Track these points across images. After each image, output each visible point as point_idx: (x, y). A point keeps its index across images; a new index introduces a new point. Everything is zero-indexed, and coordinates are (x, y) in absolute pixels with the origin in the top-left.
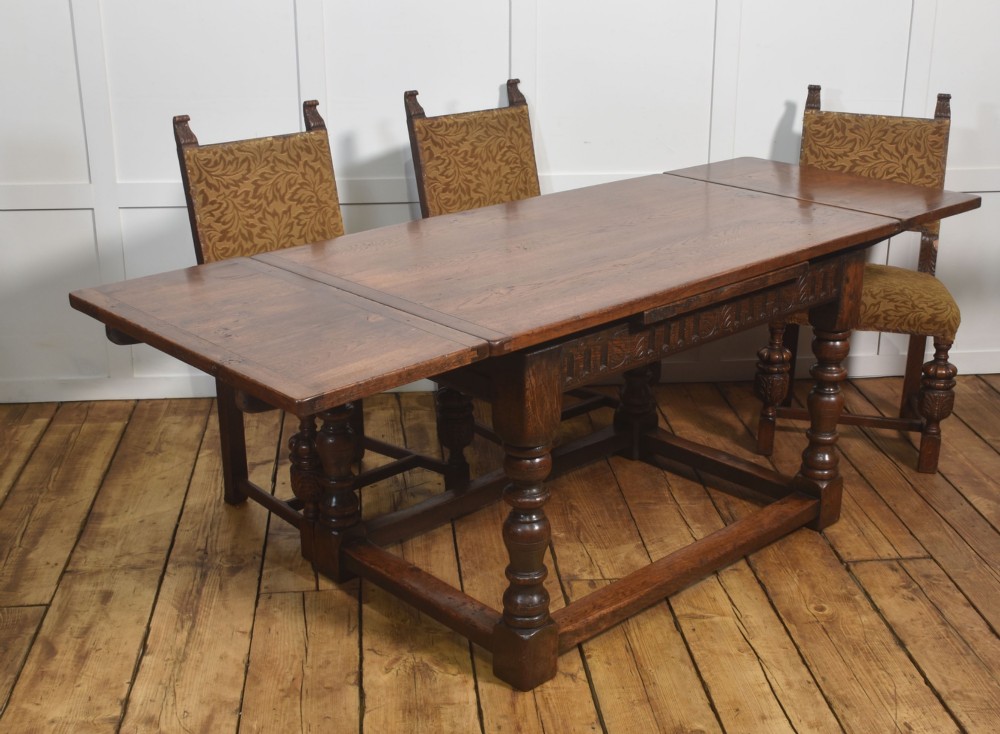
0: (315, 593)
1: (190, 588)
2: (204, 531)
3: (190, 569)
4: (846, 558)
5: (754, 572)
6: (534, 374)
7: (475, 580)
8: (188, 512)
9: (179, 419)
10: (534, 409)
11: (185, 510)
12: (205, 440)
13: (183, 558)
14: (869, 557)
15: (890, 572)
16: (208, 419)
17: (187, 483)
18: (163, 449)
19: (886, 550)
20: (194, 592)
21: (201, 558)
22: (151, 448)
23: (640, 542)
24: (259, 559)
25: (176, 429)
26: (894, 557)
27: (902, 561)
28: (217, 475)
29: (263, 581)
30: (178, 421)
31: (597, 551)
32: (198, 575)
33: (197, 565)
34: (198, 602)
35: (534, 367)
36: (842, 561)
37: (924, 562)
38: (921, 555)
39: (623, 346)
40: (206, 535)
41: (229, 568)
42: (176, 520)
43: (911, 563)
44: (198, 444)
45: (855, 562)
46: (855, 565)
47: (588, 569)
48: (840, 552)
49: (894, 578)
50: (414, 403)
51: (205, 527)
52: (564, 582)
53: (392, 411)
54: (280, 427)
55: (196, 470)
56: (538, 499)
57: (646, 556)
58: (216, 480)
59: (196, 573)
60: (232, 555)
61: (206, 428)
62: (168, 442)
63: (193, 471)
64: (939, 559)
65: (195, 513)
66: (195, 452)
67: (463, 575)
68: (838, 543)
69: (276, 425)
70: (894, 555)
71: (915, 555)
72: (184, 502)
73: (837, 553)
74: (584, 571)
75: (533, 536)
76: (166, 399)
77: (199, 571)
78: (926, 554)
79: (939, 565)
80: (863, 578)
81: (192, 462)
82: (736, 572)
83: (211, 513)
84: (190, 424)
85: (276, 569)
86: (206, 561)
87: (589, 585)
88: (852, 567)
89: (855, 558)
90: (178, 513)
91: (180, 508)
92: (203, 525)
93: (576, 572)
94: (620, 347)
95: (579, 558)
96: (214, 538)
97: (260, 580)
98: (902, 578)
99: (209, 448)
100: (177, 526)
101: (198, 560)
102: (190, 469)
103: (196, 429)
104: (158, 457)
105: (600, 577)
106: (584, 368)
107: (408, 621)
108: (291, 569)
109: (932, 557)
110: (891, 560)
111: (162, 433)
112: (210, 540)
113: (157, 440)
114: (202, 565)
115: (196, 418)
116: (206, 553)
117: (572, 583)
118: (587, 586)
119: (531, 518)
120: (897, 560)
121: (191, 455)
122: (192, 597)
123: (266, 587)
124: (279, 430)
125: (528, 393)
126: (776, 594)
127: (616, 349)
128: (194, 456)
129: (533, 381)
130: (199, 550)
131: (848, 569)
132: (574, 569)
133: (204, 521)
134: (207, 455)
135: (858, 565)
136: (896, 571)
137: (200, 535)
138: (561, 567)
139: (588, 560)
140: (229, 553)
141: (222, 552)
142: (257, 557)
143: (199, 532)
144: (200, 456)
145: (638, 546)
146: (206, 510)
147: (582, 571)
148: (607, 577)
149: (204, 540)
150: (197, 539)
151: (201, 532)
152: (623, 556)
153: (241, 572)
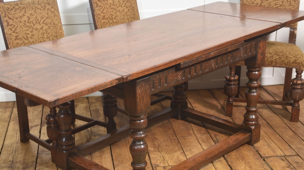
2: (12, 154)
3: (6, 169)
4: (263, 156)
5: (227, 161)
11: (4, 146)
12: (12, 118)
14: (272, 155)
15: (281, 161)
16: (13, 110)
17: (4, 135)
19: (279, 153)
23: (182, 151)
26: (282, 155)
27: (286, 157)
28: (17, 131)
31: (166, 155)
33: (9, 167)
36: (261, 157)
37: (295, 157)
38: (294, 154)
39: (173, 76)
41: (22, 168)
43: (290, 157)
44: (9, 120)
45: (267, 157)
46: (267, 158)
47: (163, 162)
48: (260, 153)
49: (283, 164)
50: (94, 101)
51: (12, 152)
52: (153, 167)
53: (85, 104)
55: (9, 130)
56: (143, 136)
57: (185, 156)
58: (17, 133)
60: (24, 162)
61: (12, 113)
64: (301, 156)
65: (8, 147)
66: (8, 123)
67: (115, 166)
68: (259, 150)
69: (40, 111)
70: (283, 154)
71: (291, 154)
72: (4, 143)
73: (259, 154)
74: (161, 163)
75: (141, 150)
78: (296, 154)
79: (302, 158)
80: (270, 163)
81: (6, 127)
82: (220, 162)
83: (15, 146)
84: (5, 112)
85: (41, 167)
86: (13, 165)
88: (266, 159)
89: (267, 155)
90: (1, 147)
91: (2, 145)
92: (11, 152)
93: (158, 163)
95: (159, 157)
96: (16, 156)
98: (287, 163)
99: (14, 121)
100: (1, 152)
101: (10, 165)
102: (6, 130)
103: (8, 113)
105: (167, 165)
106: (159, 85)
108: (47, 167)
109: (298, 155)
110: (282, 156)
112: (14, 157)
114: (11, 167)
115: (8, 109)
116: (13, 162)
117: (157, 167)
118: (162, 169)
120: (284, 156)
121: (6, 124)
124: (42, 113)
125: (138, 95)
127: (170, 78)
128: (7, 125)
129: (139, 91)
130: (10, 161)
131: (264, 160)
132: (157, 162)
133: (12, 150)
134: (13, 124)
135: (268, 158)
136: (284, 160)
137: (10, 155)
138: (152, 162)
139: (163, 159)
140: (22, 162)
141: (19, 161)
142: (34, 163)
143: (10, 154)
144: (10, 124)
145: (181, 153)
146: (13, 145)
147: (160, 163)
148: (170, 165)
149: (12, 157)
150: (9, 157)
151: (11, 154)
152: (176, 157)
153: (27, 169)
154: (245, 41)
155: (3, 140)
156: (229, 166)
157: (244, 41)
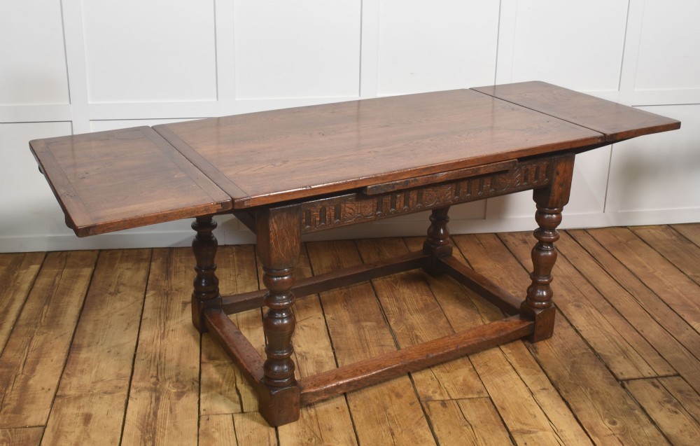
0: (241, 414)
1: (149, 411)
2: (154, 360)
3: (147, 394)
4: (621, 377)
5: (558, 390)
6: (276, 222)
7: (357, 402)
8: (141, 344)
9: (130, 265)
10: (276, 245)
11: (140, 342)
12: (149, 282)
13: (142, 384)
14: (635, 376)
15: (653, 389)
16: (150, 265)
17: (139, 318)
18: (121, 290)
19: (647, 371)
20: (151, 414)
21: (155, 384)
22: (112, 290)
23: (471, 367)
24: (197, 384)
25: (128, 274)
26: (653, 376)
27: (660, 379)
28: (160, 312)
29: (201, 404)
30: (130, 267)
31: (442, 375)
32: (153, 400)
33: (151, 389)
34: (155, 424)
35: (276, 217)
36: (617, 380)
37: (675, 379)
38: (671, 373)
40: (156, 363)
41: (175, 393)
42: (133, 350)
43: (666, 379)
44: (145, 286)
45: (628, 380)
46: (628, 383)
47: (439, 392)
48: (614, 372)
49: (658, 394)
51: (155, 357)
52: (422, 403)
55: (145, 307)
56: (286, 303)
57: (478, 379)
58: (160, 316)
59: (151, 397)
60: (177, 381)
61: (149, 273)
62: (123, 284)
63: (143, 309)
64: (685, 376)
65: (147, 344)
66: (144, 292)
68: (611, 364)
70: (653, 374)
71: (668, 373)
72: (138, 336)
73: (612, 373)
74: (436, 392)
75: (282, 327)
76: (120, 249)
77: (154, 396)
78: (675, 372)
79: (687, 382)
80: (636, 394)
81: (141, 301)
82: (545, 391)
83: (158, 345)
84: (138, 270)
85: (210, 393)
86: (158, 386)
88: (626, 385)
89: (627, 377)
90: (135, 344)
91: (136, 341)
92: (153, 355)
93: (430, 393)
94: (351, 209)
95: (430, 381)
96: (163, 365)
97: (199, 402)
98: (664, 393)
99: (153, 289)
100: (135, 355)
101: (153, 386)
102: (141, 307)
103: (143, 273)
104: (118, 297)
105: (448, 398)
106: (320, 221)
108: (221, 394)
109: (679, 375)
110: (652, 378)
111: (119, 277)
112: (159, 368)
113: (116, 283)
114: (155, 390)
115: (142, 264)
116: (158, 379)
117: (429, 403)
118: (440, 406)
119: (282, 315)
120: (656, 377)
121: (141, 295)
122: (151, 419)
123: (204, 410)
125: (271, 234)
126: (578, 410)
127: (347, 209)
128: (143, 296)
129: (275, 226)
130: (152, 376)
131: (623, 387)
132: (428, 391)
133: (154, 351)
134: (152, 295)
135: (630, 382)
136: (657, 387)
137: (152, 363)
138: (419, 389)
139: (437, 383)
140: (174, 379)
141: (169, 378)
142: (195, 383)
143: (151, 361)
144: (147, 296)
145: (470, 370)
146: (155, 342)
147: (434, 392)
148: (453, 397)
149: (155, 368)
150: (150, 367)
151: (153, 361)
152: (461, 378)
153: (185, 396)
154: (521, 159)
155: (138, 330)
156: (564, 399)
157: (518, 159)
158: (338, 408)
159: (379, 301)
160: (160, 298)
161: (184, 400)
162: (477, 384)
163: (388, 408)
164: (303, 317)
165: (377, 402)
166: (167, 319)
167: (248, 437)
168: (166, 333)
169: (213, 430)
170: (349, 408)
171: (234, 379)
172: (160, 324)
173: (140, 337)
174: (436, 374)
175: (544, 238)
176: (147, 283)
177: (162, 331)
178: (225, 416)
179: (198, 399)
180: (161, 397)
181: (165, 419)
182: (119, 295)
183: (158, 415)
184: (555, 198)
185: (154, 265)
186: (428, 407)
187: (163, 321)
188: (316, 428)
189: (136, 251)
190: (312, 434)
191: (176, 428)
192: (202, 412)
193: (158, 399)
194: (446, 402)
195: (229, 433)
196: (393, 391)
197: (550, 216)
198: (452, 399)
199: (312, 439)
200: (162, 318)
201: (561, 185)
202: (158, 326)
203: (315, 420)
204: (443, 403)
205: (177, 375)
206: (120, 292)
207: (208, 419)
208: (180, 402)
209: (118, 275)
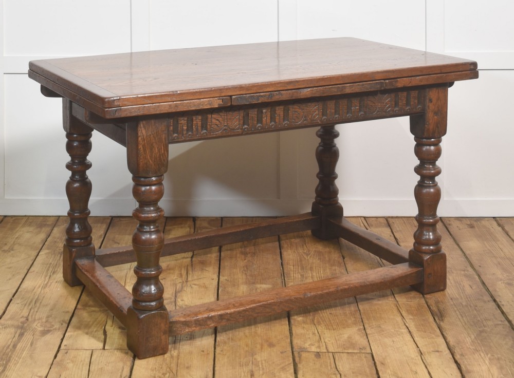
0: (102, 351)
1: (9, 343)
2: (30, 304)
3: (13, 330)
5: (453, 353)
7: (225, 348)
8: (21, 291)
9: (31, 229)
11: (19, 290)
12: (47, 243)
13: (10, 322)
16: (52, 230)
17: (26, 271)
18: (15, 248)
20: (11, 347)
21: (23, 323)
22: (6, 248)
23: (362, 327)
25: (27, 236)
28: (49, 267)
29: (64, 341)
32: (17, 335)
33: (18, 327)
34: (12, 354)
40: (30, 307)
41: (41, 331)
42: (11, 296)
44: (41, 246)
47: (317, 344)
50: (205, 224)
51: (31, 302)
52: (295, 353)
53: (188, 229)
54: (103, 237)
55: (35, 263)
57: (365, 337)
58: (48, 270)
59: (16, 333)
60: (47, 322)
61: (49, 236)
62: (20, 244)
63: (33, 263)
65: (26, 292)
66: (38, 251)
67: (217, 344)
69: (101, 235)
72: (20, 284)
74: (313, 345)
76: (25, 216)
77: (19, 332)
81: (33, 258)
83: (38, 293)
84: (38, 233)
85: (76, 333)
86: (26, 325)
87: (316, 356)
90: (14, 291)
91: (16, 288)
92: (30, 300)
93: (307, 345)
94: (218, 120)
95: (311, 336)
96: (37, 308)
97: (62, 340)
99: (48, 249)
100: (11, 300)
101: (20, 324)
102: (31, 262)
103: (42, 236)
104: (10, 254)
105: (325, 351)
107: (168, 375)
108: (87, 333)
111: (17, 238)
112: (32, 311)
113: (12, 242)
114: (22, 328)
115: (44, 229)
116: (27, 320)
117: (302, 353)
118: (313, 356)
121: (34, 253)
122: (9, 350)
123: (65, 345)
124: (102, 239)
128: (36, 254)
130: (23, 317)
132: (305, 343)
133: (31, 297)
134: (45, 254)
137: (26, 307)
138: (295, 341)
139: (318, 338)
140: (44, 320)
141: (39, 320)
142: (64, 324)
143: (25, 305)
144: (40, 254)
145: (359, 330)
146: (35, 290)
147: (311, 345)
148: (330, 350)
149: (28, 311)
150: (23, 309)
151: (27, 305)
152: (346, 336)
153: (49, 334)
155: (21, 280)
158: (203, 351)
159: (283, 268)
160: (53, 256)
161: (48, 337)
162: (363, 342)
163: (256, 354)
164: (196, 277)
165: (246, 349)
166: (54, 273)
167: (102, 369)
168: (49, 284)
169: (68, 361)
170: (215, 352)
171: (105, 323)
172: (46, 276)
173: (21, 286)
174: (319, 331)
175: (425, 172)
176: (44, 244)
177: (46, 282)
178: (85, 351)
179: (62, 337)
180: (25, 334)
181: (23, 350)
182: (12, 252)
183: (18, 347)
184: (431, 127)
185: (56, 230)
186: (300, 357)
187: (49, 274)
188: (173, 366)
189: (42, 218)
190: (168, 370)
191: (31, 357)
192: (62, 347)
193: (21, 335)
194: (321, 354)
195: (83, 364)
196: (267, 341)
197: (428, 147)
198: (328, 352)
199: (166, 374)
200: (49, 272)
201: (436, 113)
202: (43, 278)
203: (175, 359)
204: (318, 355)
205: (48, 317)
206: (13, 250)
207: (67, 353)
208: (43, 338)
209: (16, 236)
